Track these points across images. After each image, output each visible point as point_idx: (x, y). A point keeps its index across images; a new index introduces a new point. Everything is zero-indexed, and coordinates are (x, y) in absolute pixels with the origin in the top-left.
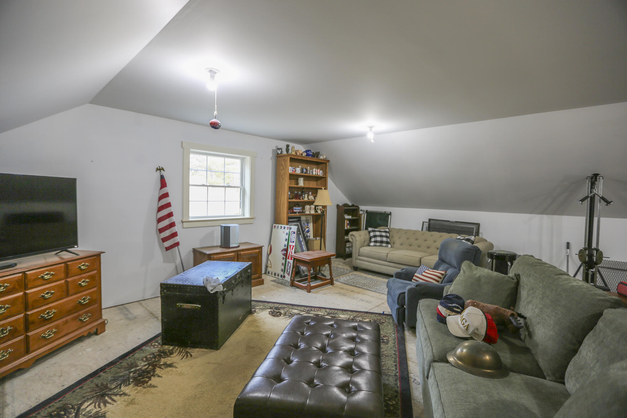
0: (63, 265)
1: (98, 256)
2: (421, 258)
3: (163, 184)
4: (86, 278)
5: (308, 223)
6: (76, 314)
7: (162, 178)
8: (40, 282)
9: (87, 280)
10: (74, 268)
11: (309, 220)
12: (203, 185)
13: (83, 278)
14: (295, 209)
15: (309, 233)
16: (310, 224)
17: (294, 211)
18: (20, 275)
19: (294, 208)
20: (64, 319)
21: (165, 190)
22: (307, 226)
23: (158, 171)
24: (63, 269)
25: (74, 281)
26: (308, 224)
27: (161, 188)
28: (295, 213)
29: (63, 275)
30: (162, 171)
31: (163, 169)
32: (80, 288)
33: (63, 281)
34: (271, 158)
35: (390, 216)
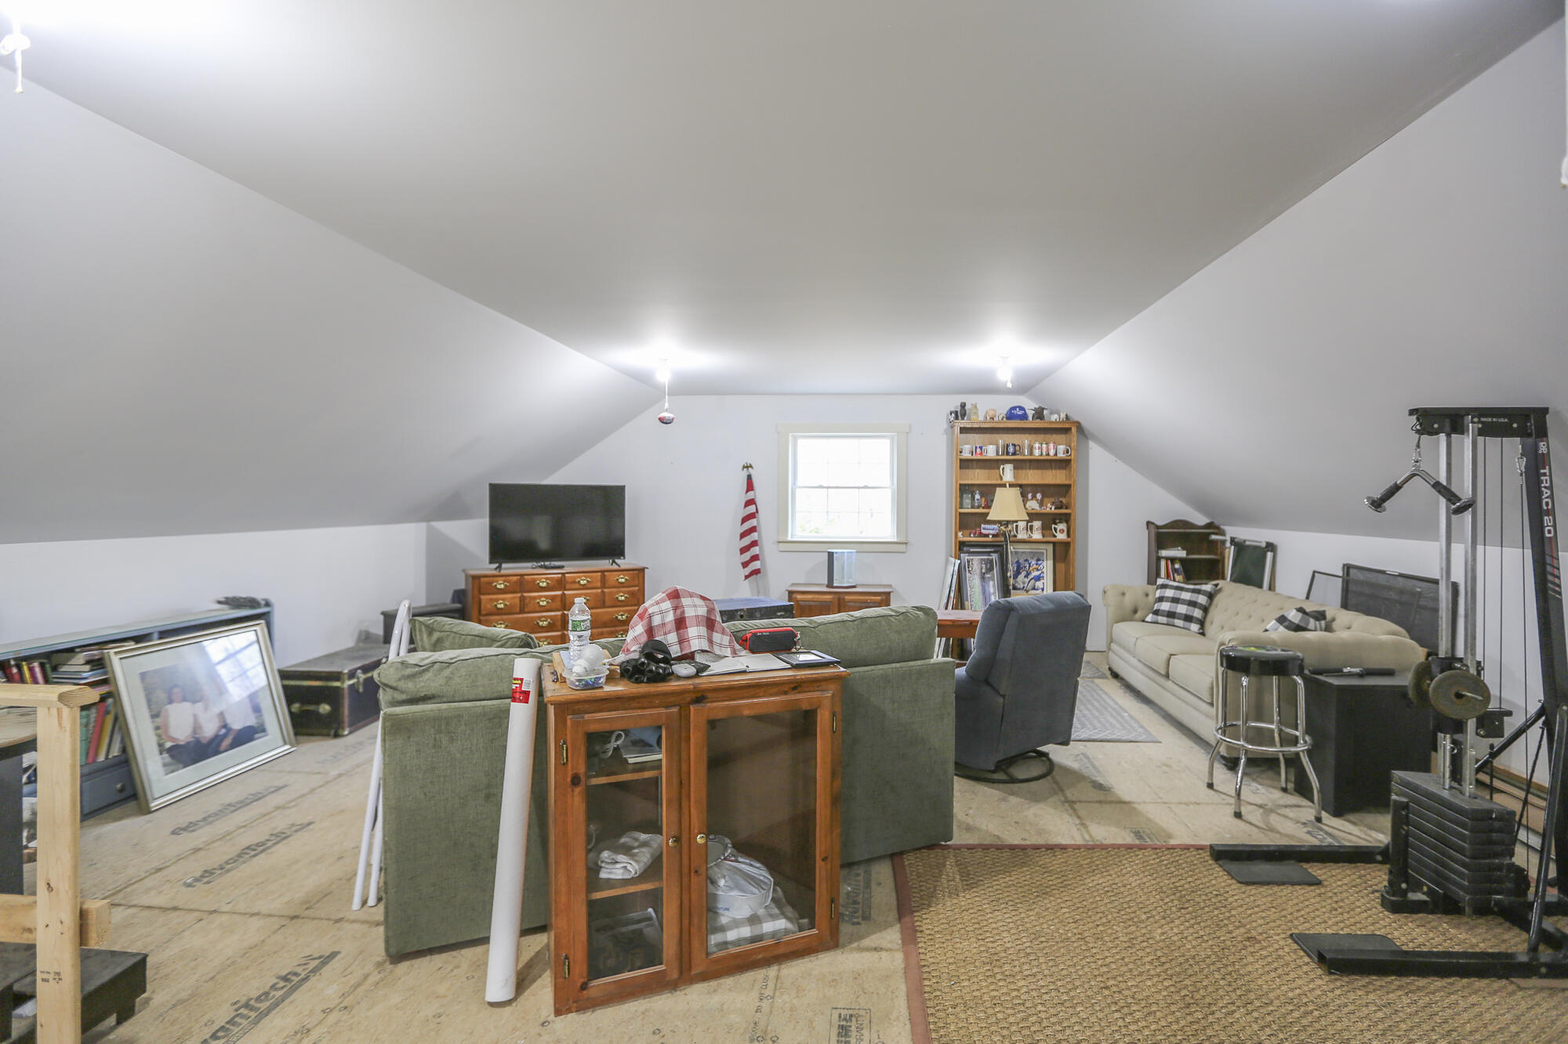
0: (600, 574)
1: (642, 571)
2: (1171, 655)
3: (750, 487)
4: (624, 593)
5: (1038, 560)
6: (613, 629)
7: (749, 477)
8: (577, 586)
9: (626, 595)
10: (612, 578)
11: (1043, 553)
12: (821, 487)
13: (621, 592)
14: (984, 529)
15: (1042, 581)
16: (1045, 562)
17: (983, 531)
18: (560, 576)
19: (982, 525)
20: (600, 630)
21: (751, 495)
22: (1035, 566)
23: (745, 469)
24: (599, 578)
25: (611, 593)
26: (1039, 562)
27: (747, 492)
28: (987, 536)
29: (599, 584)
30: (750, 469)
31: (751, 466)
32: (617, 604)
33: (599, 591)
34: (945, 431)
35: (1270, 555)
